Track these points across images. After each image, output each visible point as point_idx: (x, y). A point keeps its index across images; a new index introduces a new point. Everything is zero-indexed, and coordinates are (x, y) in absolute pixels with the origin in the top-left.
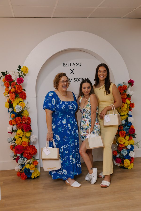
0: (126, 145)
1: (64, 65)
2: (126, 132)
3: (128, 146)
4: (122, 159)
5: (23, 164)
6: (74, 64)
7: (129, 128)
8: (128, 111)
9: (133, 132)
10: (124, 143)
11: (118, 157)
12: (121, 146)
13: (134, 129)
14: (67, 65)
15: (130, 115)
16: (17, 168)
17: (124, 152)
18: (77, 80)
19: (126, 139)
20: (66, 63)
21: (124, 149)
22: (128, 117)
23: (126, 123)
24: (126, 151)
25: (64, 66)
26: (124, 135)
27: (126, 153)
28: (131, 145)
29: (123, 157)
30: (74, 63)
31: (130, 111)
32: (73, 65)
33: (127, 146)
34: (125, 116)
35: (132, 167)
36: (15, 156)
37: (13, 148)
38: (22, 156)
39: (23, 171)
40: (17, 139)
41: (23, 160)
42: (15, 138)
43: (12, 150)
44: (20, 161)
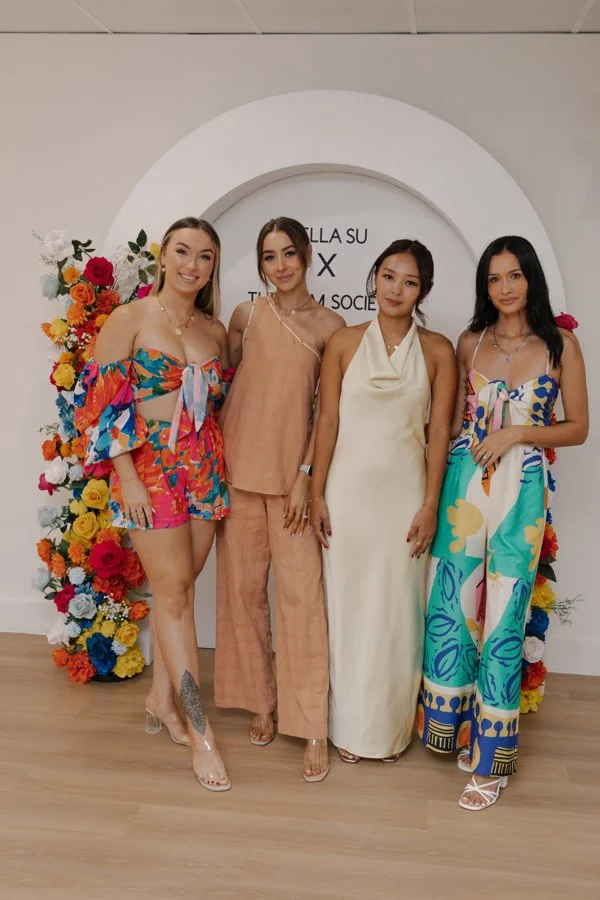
5: (90, 617)
6: (336, 235)
16: (59, 630)
18: (347, 302)
28: (533, 608)
30: (336, 231)
32: (333, 237)
36: (50, 584)
37: (48, 550)
38: (88, 585)
39: (81, 645)
40: (78, 516)
41: (92, 601)
42: (72, 511)
43: (44, 559)
44: (80, 604)
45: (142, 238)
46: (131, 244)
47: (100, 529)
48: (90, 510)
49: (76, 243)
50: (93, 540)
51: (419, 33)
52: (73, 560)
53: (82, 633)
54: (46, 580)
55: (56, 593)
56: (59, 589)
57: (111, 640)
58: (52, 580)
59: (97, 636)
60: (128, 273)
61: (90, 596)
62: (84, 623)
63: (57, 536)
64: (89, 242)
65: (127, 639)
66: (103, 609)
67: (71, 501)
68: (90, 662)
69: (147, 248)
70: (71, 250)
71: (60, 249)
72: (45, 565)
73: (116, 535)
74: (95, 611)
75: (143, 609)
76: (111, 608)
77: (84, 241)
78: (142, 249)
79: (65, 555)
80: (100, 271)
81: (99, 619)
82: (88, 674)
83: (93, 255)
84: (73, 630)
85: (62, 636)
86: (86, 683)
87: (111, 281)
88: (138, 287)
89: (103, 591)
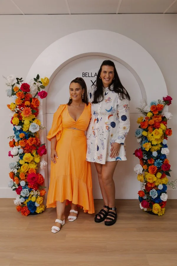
0: (156, 184)
1: (83, 75)
2: (157, 168)
3: (159, 186)
4: (150, 202)
7: (161, 163)
8: (163, 139)
9: (168, 168)
10: (155, 181)
11: (145, 199)
12: (149, 186)
13: (169, 164)
14: (86, 76)
15: (165, 144)
17: (154, 194)
19: (157, 177)
20: (86, 73)
21: (154, 190)
22: (162, 147)
23: (159, 155)
24: (156, 192)
25: (83, 77)
26: (155, 171)
27: (155, 195)
28: (163, 184)
29: (151, 200)
30: (96, 73)
31: (165, 140)
32: (95, 75)
33: (157, 186)
34: (158, 146)
35: (163, 213)
36: (14, 185)
37: (13, 175)
38: (26, 186)
39: (25, 204)
40: (22, 165)
41: (28, 191)
42: (20, 163)
43: (11, 178)
44: (24, 192)
45: (38, 77)
46: (34, 79)
47: (29, 168)
48: (26, 163)
49: (17, 79)
50: (27, 172)
51: (118, 14)
52: (21, 179)
53: (25, 201)
54: (12, 184)
55: (16, 188)
56: (17, 187)
57: (35, 202)
58: (14, 184)
59: (30, 201)
60: (34, 88)
61: (27, 190)
62: (26, 198)
63: (16, 171)
64: (22, 78)
65: (40, 202)
66: (32, 193)
67: (19, 160)
68: (28, 209)
69: (40, 80)
70: (16, 81)
71: (13, 81)
72: (12, 180)
73: (35, 170)
74: (29, 194)
75: (44, 192)
76: (34, 193)
77: (20, 78)
78: (38, 80)
79: (18, 177)
80: (26, 87)
81: (30, 196)
82: (28, 213)
83: (23, 82)
84: (22, 200)
85: (19, 202)
86: (27, 216)
87: (29, 91)
88: (37, 92)
89: (31, 187)
